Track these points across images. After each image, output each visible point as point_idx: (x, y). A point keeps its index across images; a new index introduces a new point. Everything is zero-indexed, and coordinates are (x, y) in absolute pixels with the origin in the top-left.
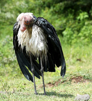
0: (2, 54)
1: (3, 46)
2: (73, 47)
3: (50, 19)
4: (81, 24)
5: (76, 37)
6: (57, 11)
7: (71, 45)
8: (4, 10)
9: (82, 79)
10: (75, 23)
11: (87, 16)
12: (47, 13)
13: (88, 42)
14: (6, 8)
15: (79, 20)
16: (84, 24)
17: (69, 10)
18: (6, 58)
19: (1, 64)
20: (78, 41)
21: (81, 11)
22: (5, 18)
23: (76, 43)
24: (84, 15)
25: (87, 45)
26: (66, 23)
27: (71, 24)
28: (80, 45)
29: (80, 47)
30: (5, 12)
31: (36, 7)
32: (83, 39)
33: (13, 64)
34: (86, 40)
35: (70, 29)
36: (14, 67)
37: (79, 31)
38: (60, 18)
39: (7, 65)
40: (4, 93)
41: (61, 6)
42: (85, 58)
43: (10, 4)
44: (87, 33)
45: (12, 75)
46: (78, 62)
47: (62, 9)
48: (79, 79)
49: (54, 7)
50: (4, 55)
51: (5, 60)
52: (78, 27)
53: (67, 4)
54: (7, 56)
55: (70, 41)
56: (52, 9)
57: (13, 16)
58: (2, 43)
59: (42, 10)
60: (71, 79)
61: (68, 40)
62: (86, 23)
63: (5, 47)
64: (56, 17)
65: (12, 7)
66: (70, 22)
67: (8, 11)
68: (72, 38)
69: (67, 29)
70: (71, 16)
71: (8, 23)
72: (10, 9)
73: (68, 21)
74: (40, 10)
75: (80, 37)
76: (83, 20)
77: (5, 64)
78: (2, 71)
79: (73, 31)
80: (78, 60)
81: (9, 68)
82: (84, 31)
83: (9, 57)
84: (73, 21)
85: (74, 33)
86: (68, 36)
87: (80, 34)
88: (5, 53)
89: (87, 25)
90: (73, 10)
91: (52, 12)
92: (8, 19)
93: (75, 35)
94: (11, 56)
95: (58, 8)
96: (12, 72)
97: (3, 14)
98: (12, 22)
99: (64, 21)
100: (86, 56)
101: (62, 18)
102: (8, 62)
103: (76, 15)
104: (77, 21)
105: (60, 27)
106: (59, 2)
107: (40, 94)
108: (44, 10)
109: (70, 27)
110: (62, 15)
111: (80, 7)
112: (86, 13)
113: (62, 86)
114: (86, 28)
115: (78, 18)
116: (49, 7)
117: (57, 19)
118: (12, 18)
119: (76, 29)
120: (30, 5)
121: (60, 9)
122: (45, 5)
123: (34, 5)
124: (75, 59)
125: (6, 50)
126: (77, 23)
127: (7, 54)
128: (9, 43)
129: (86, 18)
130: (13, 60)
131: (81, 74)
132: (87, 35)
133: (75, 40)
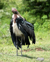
0: (2, 33)
1: (3, 29)
2: (38, 32)
3: (28, 17)
4: (43, 21)
5: (40, 27)
6: (32, 13)
7: (37, 31)
8: (5, 11)
9: (41, 49)
10: (40, 20)
11: (47, 17)
12: (27, 14)
13: (46, 30)
14: (6, 10)
15: (43, 19)
16: (45, 21)
17: (38, 14)
18: (4, 35)
19: (1, 38)
20: (41, 29)
21: (44, 14)
22: (5, 15)
23: (40, 30)
24: (45, 17)
25: (46, 32)
26: (36, 20)
27: (38, 20)
28: (42, 31)
29: (42, 32)
30: (6, 12)
31: (22, 11)
32: (44, 29)
33: (7, 38)
34: (45, 29)
35: (38, 23)
36: (8, 40)
37: (42, 24)
38: (33, 17)
39: (4, 39)
40: (1, 54)
41: (34, 11)
42: (44, 38)
43: (9, 8)
44: (46, 26)
45: (6, 44)
46: (41, 40)
47: (35, 12)
48: (39, 49)
49: (31, 11)
50: (3, 33)
51: (3, 36)
52: (42, 22)
53: (37, 10)
54: (5, 34)
55: (37, 29)
56: (29, 12)
57: (9, 14)
58: (3, 27)
59: (25, 12)
60: (36, 49)
61: (36, 29)
62: (46, 21)
63: (4, 29)
64: (31, 16)
65: (9, 9)
66: (38, 19)
67: (7, 11)
68: (38, 27)
69: (36, 23)
70: (39, 17)
71: (7, 17)
72: (8, 10)
73: (37, 19)
74: (23, 12)
75: (42, 27)
76: (45, 19)
77: (3, 38)
78: (1, 42)
79: (39, 24)
80: (40, 39)
81: (5, 40)
82: (45, 24)
83: (6, 35)
84: (40, 19)
85: (39, 25)
86: (37, 26)
87: (43, 26)
88: (4, 32)
89: (47, 22)
90: (40, 14)
91: (29, 14)
92: (7, 15)
93: (40, 26)
94: (7, 34)
95: (33, 12)
96: (6, 42)
97: (5, 13)
98: (9, 17)
99: (35, 19)
100: (44, 37)
101: (34, 17)
102: (5, 37)
103: (41, 16)
104: (42, 19)
105: (33, 21)
106: (33, 9)
107: (19, 56)
108: (26, 12)
109: (38, 22)
110: (34, 15)
111: (44, 12)
112: (46, 16)
113: (31, 52)
114: (46, 23)
115: (42, 18)
116: (28, 11)
117: (32, 17)
118: (9, 15)
119: (41, 23)
120: (19, 9)
121: (34, 13)
122: (26, 10)
123: (21, 10)
124: (39, 38)
125: (4, 31)
126: (41, 20)
127: (5, 33)
128: (6, 28)
129: (46, 18)
130: (7, 36)
131: (41, 47)
132: (46, 27)
133: (40, 29)
